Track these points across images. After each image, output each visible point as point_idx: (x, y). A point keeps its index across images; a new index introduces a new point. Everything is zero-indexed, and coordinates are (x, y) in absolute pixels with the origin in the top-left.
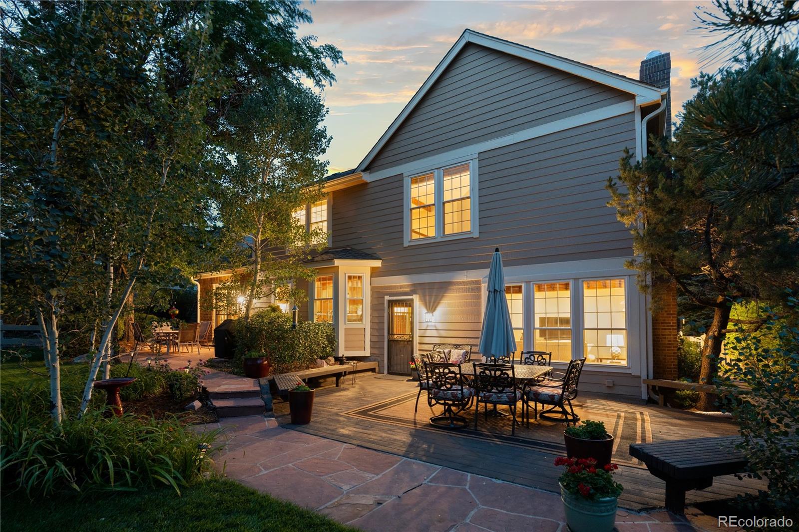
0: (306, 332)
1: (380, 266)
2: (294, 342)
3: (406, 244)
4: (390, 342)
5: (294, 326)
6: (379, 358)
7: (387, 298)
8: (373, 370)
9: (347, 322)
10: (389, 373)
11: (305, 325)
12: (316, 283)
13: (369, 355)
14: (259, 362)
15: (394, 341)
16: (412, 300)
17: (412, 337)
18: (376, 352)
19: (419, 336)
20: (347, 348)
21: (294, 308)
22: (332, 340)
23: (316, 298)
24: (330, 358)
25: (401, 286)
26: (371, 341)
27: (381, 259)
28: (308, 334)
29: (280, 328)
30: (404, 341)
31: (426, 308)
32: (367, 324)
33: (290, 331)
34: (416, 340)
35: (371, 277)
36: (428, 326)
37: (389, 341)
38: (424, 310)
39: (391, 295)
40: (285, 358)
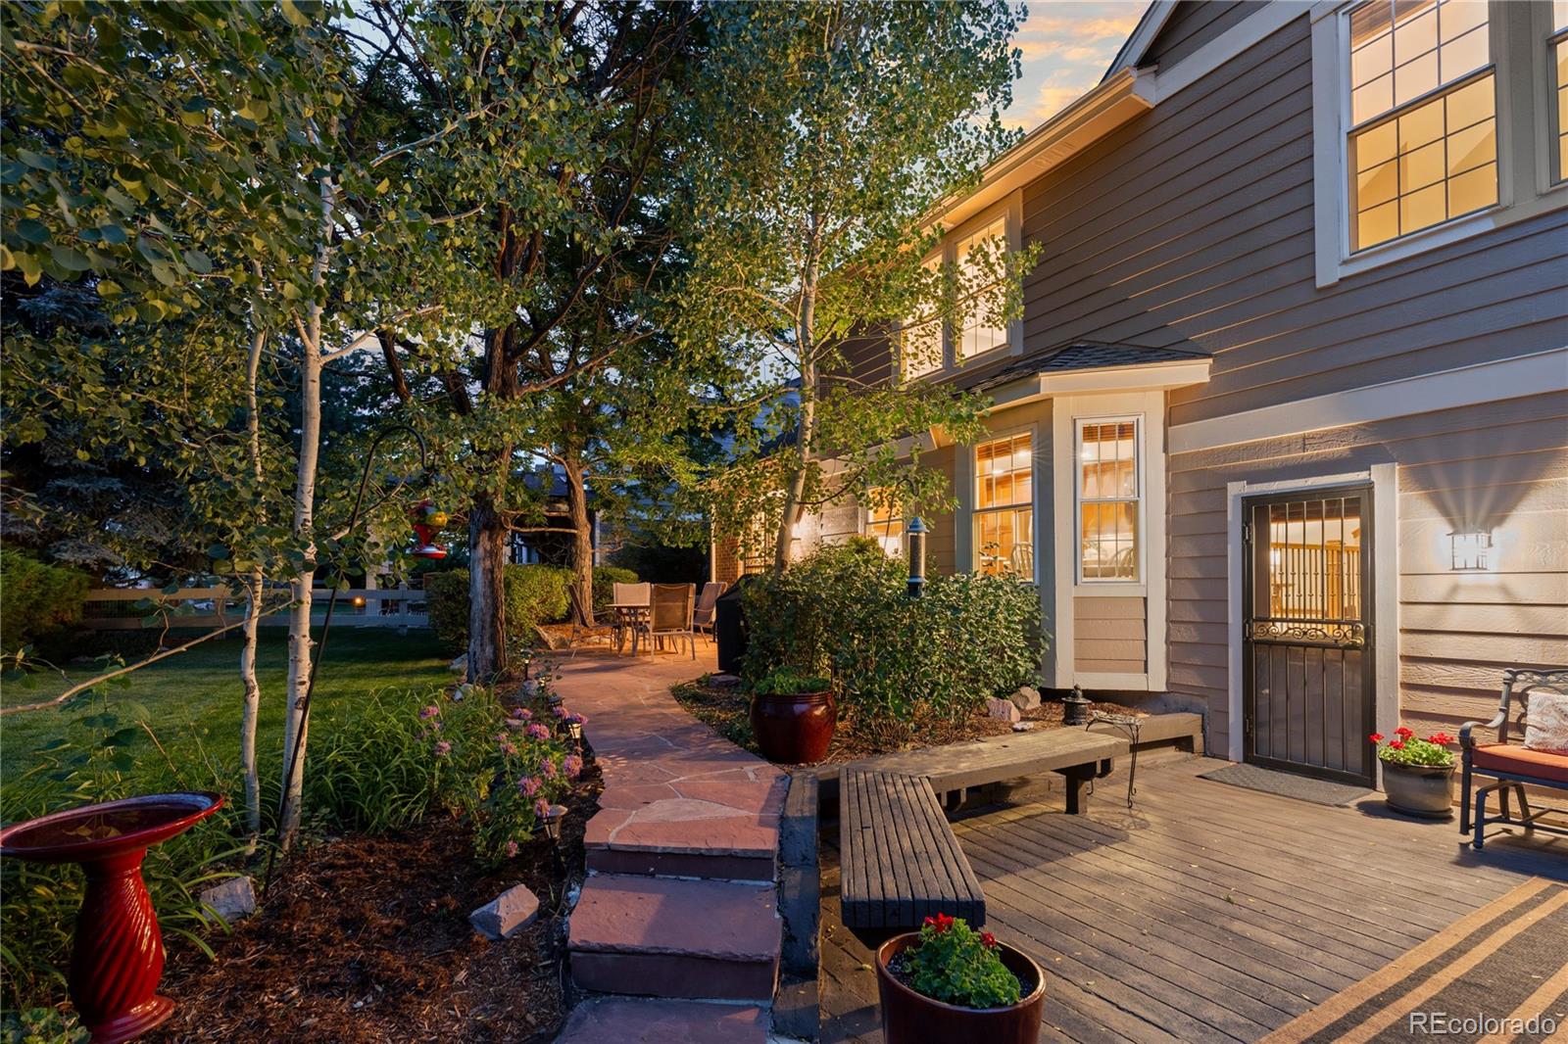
0: (955, 610)
1: (1207, 379)
2: (915, 643)
3: (1327, 273)
4: (1250, 646)
5: (914, 588)
6: (1204, 704)
7: (1237, 489)
8: (1184, 743)
9: (1081, 579)
10: (1249, 758)
11: (950, 587)
12: (978, 464)
13: (1163, 689)
14: (799, 708)
15: (1272, 644)
16: (1369, 487)
17: (1370, 634)
18: (1190, 678)
19: (1406, 631)
20: (1082, 663)
21: (914, 526)
22: (1037, 634)
23: (978, 507)
24: (1026, 691)
25: (1304, 438)
26: (1168, 642)
27: (1209, 356)
28: (963, 615)
29: (871, 596)
30: (1324, 647)
31: (1445, 512)
32: (1154, 581)
33: (898, 602)
34: (1391, 643)
35: (1169, 421)
36: (1455, 589)
37: (1249, 644)
38: (1435, 525)
39: (1253, 477)
40: (884, 697)
